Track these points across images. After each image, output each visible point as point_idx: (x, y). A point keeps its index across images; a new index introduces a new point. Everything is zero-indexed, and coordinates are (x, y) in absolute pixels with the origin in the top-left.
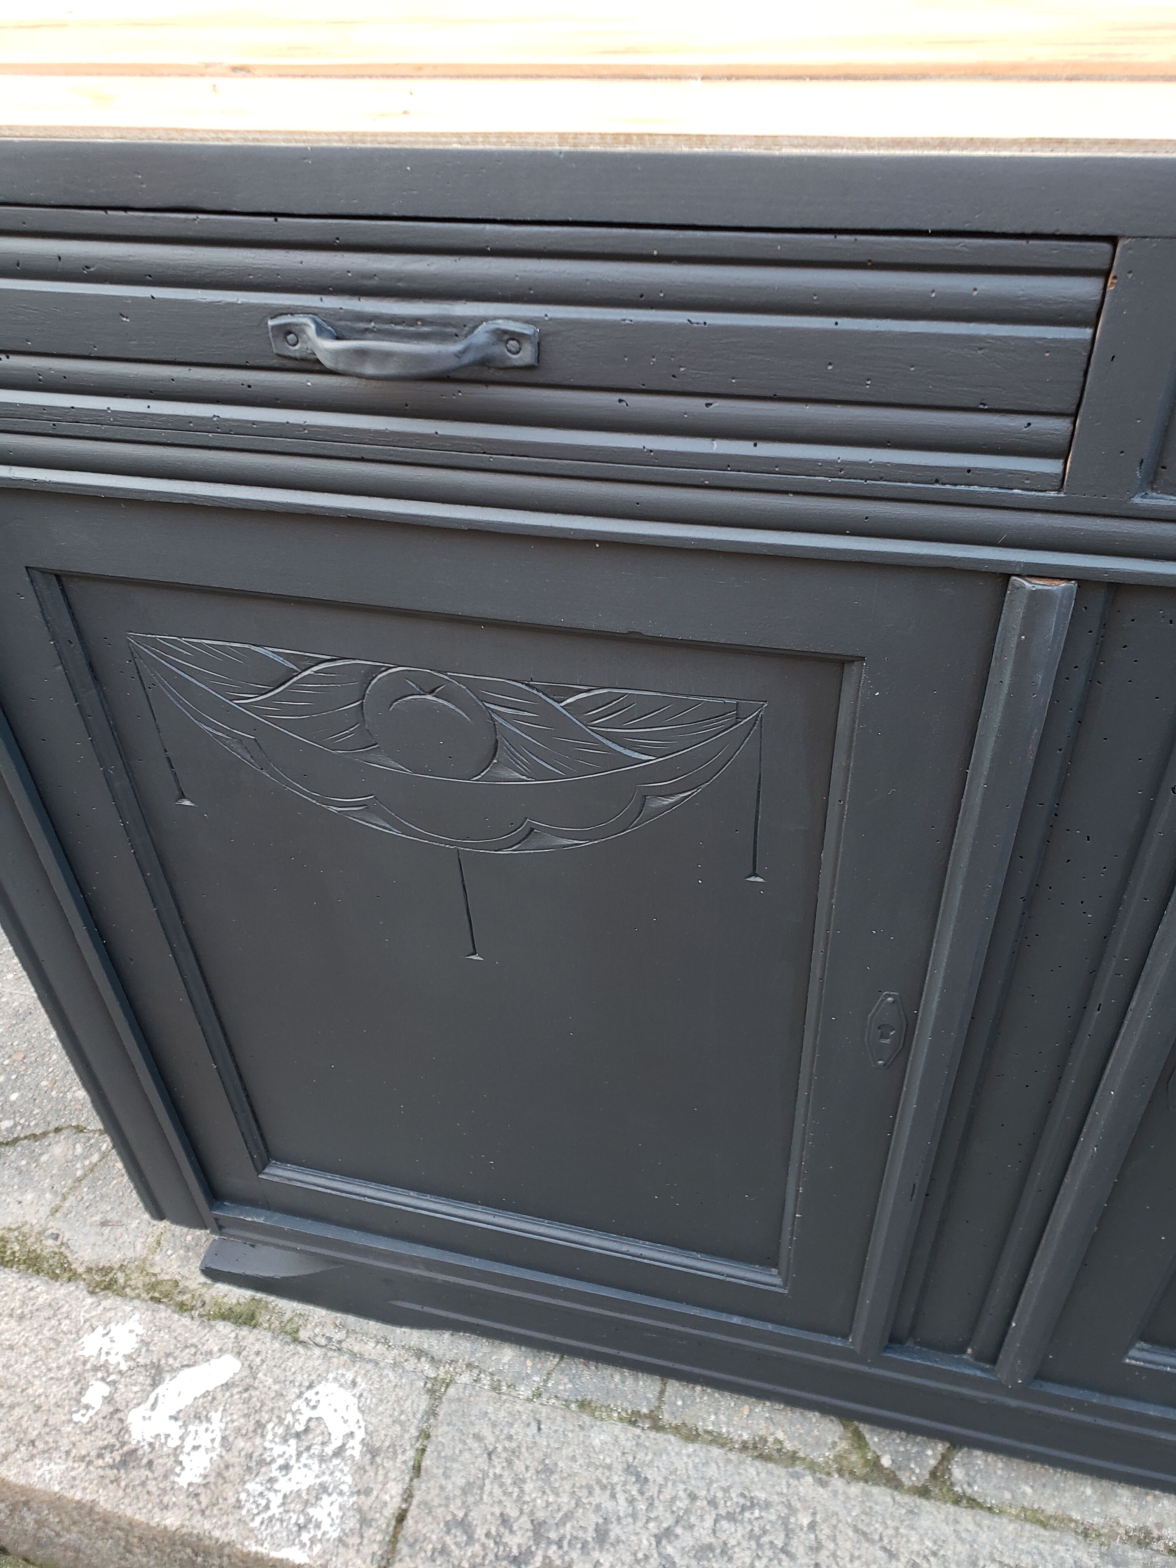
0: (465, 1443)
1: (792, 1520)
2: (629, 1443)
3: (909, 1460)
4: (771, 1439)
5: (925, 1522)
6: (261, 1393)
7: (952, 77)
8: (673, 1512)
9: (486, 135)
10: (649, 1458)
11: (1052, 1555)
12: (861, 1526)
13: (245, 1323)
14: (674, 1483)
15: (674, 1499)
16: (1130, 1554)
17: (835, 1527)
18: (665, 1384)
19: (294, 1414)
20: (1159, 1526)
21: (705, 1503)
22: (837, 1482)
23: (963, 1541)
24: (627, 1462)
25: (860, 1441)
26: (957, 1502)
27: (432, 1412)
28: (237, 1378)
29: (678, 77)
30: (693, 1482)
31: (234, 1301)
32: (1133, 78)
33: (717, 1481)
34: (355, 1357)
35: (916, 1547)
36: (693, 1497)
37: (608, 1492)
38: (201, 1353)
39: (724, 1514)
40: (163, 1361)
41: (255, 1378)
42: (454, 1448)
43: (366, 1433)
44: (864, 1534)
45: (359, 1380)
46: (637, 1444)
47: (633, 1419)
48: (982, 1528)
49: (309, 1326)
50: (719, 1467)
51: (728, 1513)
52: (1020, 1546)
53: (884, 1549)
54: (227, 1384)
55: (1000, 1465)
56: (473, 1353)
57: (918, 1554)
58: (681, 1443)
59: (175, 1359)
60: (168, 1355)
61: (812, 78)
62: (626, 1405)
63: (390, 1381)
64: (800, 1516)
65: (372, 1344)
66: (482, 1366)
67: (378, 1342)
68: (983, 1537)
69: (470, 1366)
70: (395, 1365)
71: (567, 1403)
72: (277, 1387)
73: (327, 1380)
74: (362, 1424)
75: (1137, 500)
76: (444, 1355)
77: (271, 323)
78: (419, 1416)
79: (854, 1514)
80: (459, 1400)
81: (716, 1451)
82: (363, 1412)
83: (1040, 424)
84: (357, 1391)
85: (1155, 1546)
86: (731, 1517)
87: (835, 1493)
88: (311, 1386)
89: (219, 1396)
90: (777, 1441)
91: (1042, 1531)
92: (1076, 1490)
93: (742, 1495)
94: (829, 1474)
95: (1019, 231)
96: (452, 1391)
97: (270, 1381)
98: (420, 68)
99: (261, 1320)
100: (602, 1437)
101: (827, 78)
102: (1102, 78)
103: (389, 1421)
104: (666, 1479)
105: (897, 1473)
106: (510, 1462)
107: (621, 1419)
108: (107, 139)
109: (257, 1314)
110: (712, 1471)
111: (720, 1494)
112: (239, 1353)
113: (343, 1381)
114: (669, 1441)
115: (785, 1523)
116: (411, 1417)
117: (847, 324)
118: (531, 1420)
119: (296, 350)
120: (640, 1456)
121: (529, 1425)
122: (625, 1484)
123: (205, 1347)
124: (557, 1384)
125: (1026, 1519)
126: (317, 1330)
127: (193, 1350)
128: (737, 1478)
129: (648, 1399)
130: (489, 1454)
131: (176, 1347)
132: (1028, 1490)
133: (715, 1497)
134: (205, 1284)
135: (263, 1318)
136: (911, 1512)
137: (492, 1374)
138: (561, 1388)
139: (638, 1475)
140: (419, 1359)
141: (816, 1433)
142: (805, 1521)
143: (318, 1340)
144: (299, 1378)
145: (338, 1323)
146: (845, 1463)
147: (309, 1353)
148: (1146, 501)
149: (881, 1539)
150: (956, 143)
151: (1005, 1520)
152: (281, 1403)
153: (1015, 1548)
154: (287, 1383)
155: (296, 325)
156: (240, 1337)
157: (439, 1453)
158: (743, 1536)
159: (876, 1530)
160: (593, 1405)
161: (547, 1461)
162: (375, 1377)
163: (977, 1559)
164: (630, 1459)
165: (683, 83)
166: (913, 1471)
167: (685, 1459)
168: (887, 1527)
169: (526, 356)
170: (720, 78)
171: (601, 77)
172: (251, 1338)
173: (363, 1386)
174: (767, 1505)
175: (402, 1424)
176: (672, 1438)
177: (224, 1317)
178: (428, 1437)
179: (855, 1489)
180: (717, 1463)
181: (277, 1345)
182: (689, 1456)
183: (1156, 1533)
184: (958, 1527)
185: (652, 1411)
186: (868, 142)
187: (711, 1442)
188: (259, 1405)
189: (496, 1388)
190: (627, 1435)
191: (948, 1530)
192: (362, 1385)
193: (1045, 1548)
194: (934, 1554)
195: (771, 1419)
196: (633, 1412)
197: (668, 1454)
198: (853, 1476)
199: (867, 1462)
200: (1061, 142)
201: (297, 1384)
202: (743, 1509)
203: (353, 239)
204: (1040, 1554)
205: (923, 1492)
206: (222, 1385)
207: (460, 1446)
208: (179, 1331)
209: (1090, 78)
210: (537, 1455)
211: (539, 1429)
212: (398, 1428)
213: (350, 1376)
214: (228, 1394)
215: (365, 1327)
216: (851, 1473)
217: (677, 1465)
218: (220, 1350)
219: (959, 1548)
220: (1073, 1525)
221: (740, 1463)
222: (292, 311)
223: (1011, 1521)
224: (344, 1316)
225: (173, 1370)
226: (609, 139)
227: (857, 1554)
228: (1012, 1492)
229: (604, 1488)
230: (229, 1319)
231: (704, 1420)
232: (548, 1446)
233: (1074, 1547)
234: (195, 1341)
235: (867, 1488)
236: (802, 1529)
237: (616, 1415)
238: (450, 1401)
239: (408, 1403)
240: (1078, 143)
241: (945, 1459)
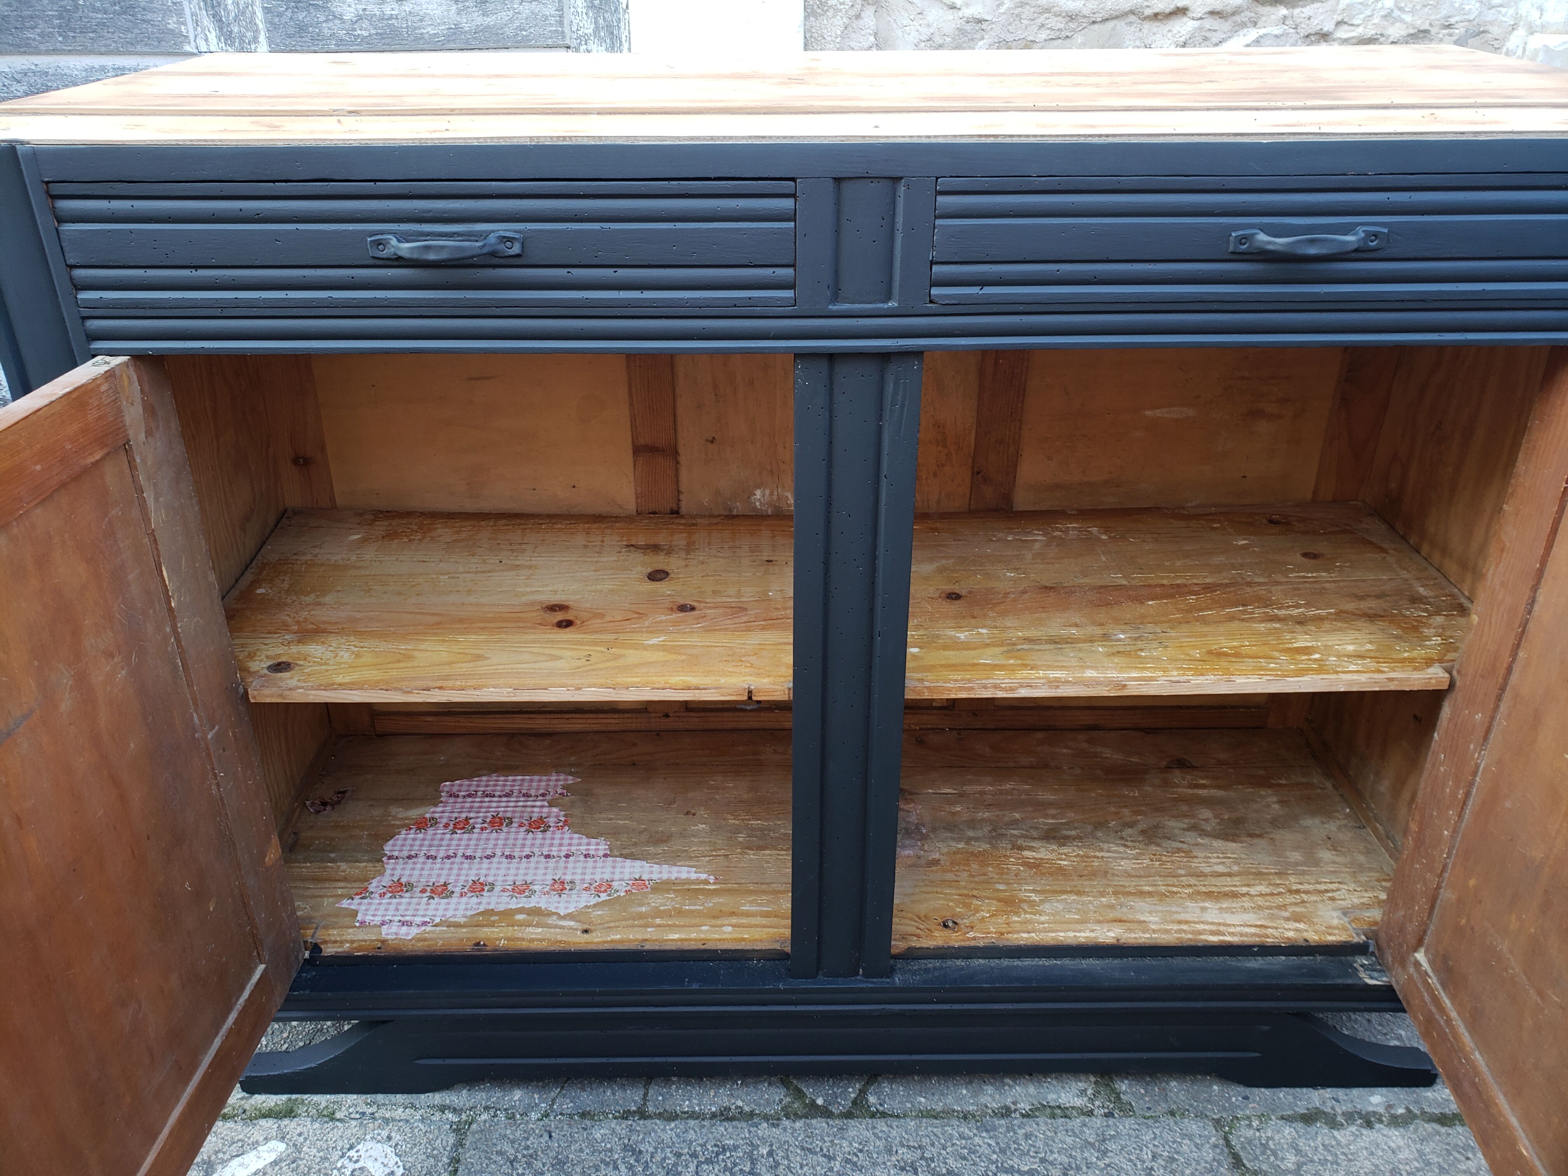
0: (490, 1159)
1: (755, 1153)
2: (623, 1131)
3: (836, 1097)
4: (733, 1107)
5: (852, 1133)
6: (307, 1161)
7: (713, 113)
8: (664, 1168)
9: (492, 138)
10: (641, 1137)
11: (943, 1134)
12: (805, 1145)
13: (285, 1117)
14: (663, 1149)
15: (664, 1159)
16: (997, 1122)
17: (787, 1150)
18: (647, 1089)
19: (339, 1170)
20: (1014, 1103)
21: (688, 1156)
22: (786, 1123)
23: (880, 1138)
24: (624, 1144)
25: (799, 1094)
26: (873, 1116)
27: (460, 1144)
28: (284, 1155)
29: (585, 114)
30: (677, 1145)
31: (273, 1104)
32: (791, 113)
33: (696, 1140)
34: (386, 1121)
35: (847, 1149)
36: (678, 1155)
37: (611, 1166)
38: (248, 1145)
39: (703, 1160)
40: (213, 1157)
41: (300, 1152)
42: (481, 1164)
43: (404, 1169)
44: (809, 1150)
45: (393, 1134)
46: (630, 1131)
47: (626, 1115)
48: (892, 1128)
49: (343, 1108)
50: (695, 1132)
51: (707, 1159)
52: (920, 1133)
53: (825, 1156)
54: (275, 1161)
55: (901, 1088)
56: (488, 1099)
57: (849, 1153)
58: (665, 1123)
59: (224, 1153)
60: (216, 1153)
61: (650, 113)
62: (618, 1108)
63: (421, 1130)
64: (760, 1149)
65: (401, 1110)
66: (498, 1106)
67: (406, 1108)
68: (894, 1133)
69: (487, 1108)
70: (423, 1120)
71: (571, 1116)
72: (322, 1154)
73: (365, 1140)
74: (400, 1164)
75: (831, 307)
76: (464, 1105)
77: (369, 239)
78: (448, 1149)
79: (800, 1139)
80: (482, 1131)
81: (692, 1123)
82: (400, 1156)
83: (781, 272)
84: (393, 1143)
85: (1013, 1115)
86: (708, 1161)
87: (785, 1129)
88: (351, 1148)
89: (269, 1171)
90: (737, 1107)
91: (935, 1121)
92: (956, 1093)
93: (716, 1145)
94: (779, 1119)
95: (752, 176)
96: (474, 1126)
97: (315, 1150)
98: (453, 110)
99: (299, 1112)
100: (602, 1131)
101: (657, 113)
102: (778, 113)
103: (424, 1157)
104: (656, 1148)
105: (830, 1108)
106: (529, 1164)
107: (615, 1118)
108: (280, 144)
109: (295, 1108)
110: (691, 1135)
111: (699, 1149)
112: (283, 1138)
113: (379, 1138)
114: (656, 1124)
115: (750, 1155)
116: (442, 1151)
117: (680, 225)
118: (543, 1132)
119: (384, 254)
120: (634, 1137)
121: (541, 1136)
122: (624, 1158)
123: (252, 1139)
124: (561, 1105)
125: (923, 1116)
126: (351, 1110)
127: (240, 1144)
128: (710, 1136)
129: (634, 1101)
130: (511, 1162)
131: (224, 1144)
132: (923, 1100)
133: (695, 1151)
134: (242, 1099)
135: (301, 1110)
136: (842, 1129)
137: (506, 1110)
138: (565, 1107)
139: (633, 1151)
140: (443, 1112)
141: (767, 1096)
142: (765, 1151)
143: (352, 1116)
144: (340, 1144)
145: (369, 1101)
146: (790, 1109)
147: (347, 1125)
148: (835, 308)
149: (821, 1150)
150: (718, 138)
151: (908, 1120)
152: (327, 1164)
153: (917, 1135)
154: (330, 1149)
155: (385, 239)
156: (282, 1126)
157: (469, 1170)
158: (719, 1171)
159: (817, 1145)
160: (592, 1113)
161: (560, 1157)
162: (407, 1130)
163: (891, 1147)
164: (626, 1141)
165: (588, 117)
166: (840, 1104)
167: (669, 1132)
168: (825, 1142)
169: (516, 249)
170: (606, 113)
171: (547, 114)
172: (293, 1124)
173: (398, 1137)
174: (736, 1148)
175: (434, 1157)
176: (658, 1122)
177: (264, 1116)
178: (458, 1161)
179: (798, 1124)
180: (693, 1129)
181: (317, 1125)
182: (672, 1130)
183: (1013, 1107)
184: (876, 1131)
185: (638, 1108)
186: (678, 138)
187: (687, 1118)
188: (307, 1169)
189: (511, 1117)
190: (621, 1128)
191: (869, 1134)
192: (396, 1137)
193: (938, 1131)
194: (861, 1151)
195: (732, 1095)
196: (624, 1111)
197: (655, 1132)
198: (797, 1117)
199: (806, 1106)
200: (763, 137)
201: (339, 1148)
202: (717, 1154)
203: (418, 192)
204: (935, 1135)
205: (848, 1115)
206: (271, 1163)
207: (487, 1161)
208: (225, 1133)
209: (773, 113)
210: (551, 1154)
211: (550, 1137)
212: (432, 1160)
213: (385, 1133)
214: (278, 1167)
215: (394, 1100)
216: (796, 1114)
217: (663, 1137)
218: (266, 1139)
219: (878, 1143)
220: (956, 1114)
221: (712, 1126)
222: (382, 233)
223: (912, 1120)
224: (374, 1096)
225: (224, 1162)
226: (555, 139)
227: (805, 1163)
228: (911, 1102)
229: (607, 1164)
230: (270, 1117)
231: (680, 1105)
232: (559, 1146)
233: (958, 1126)
234: (241, 1137)
235: (808, 1121)
236: (763, 1157)
237: (611, 1116)
238: (474, 1133)
239: (439, 1141)
240: (770, 137)
241: (862, 1092)
